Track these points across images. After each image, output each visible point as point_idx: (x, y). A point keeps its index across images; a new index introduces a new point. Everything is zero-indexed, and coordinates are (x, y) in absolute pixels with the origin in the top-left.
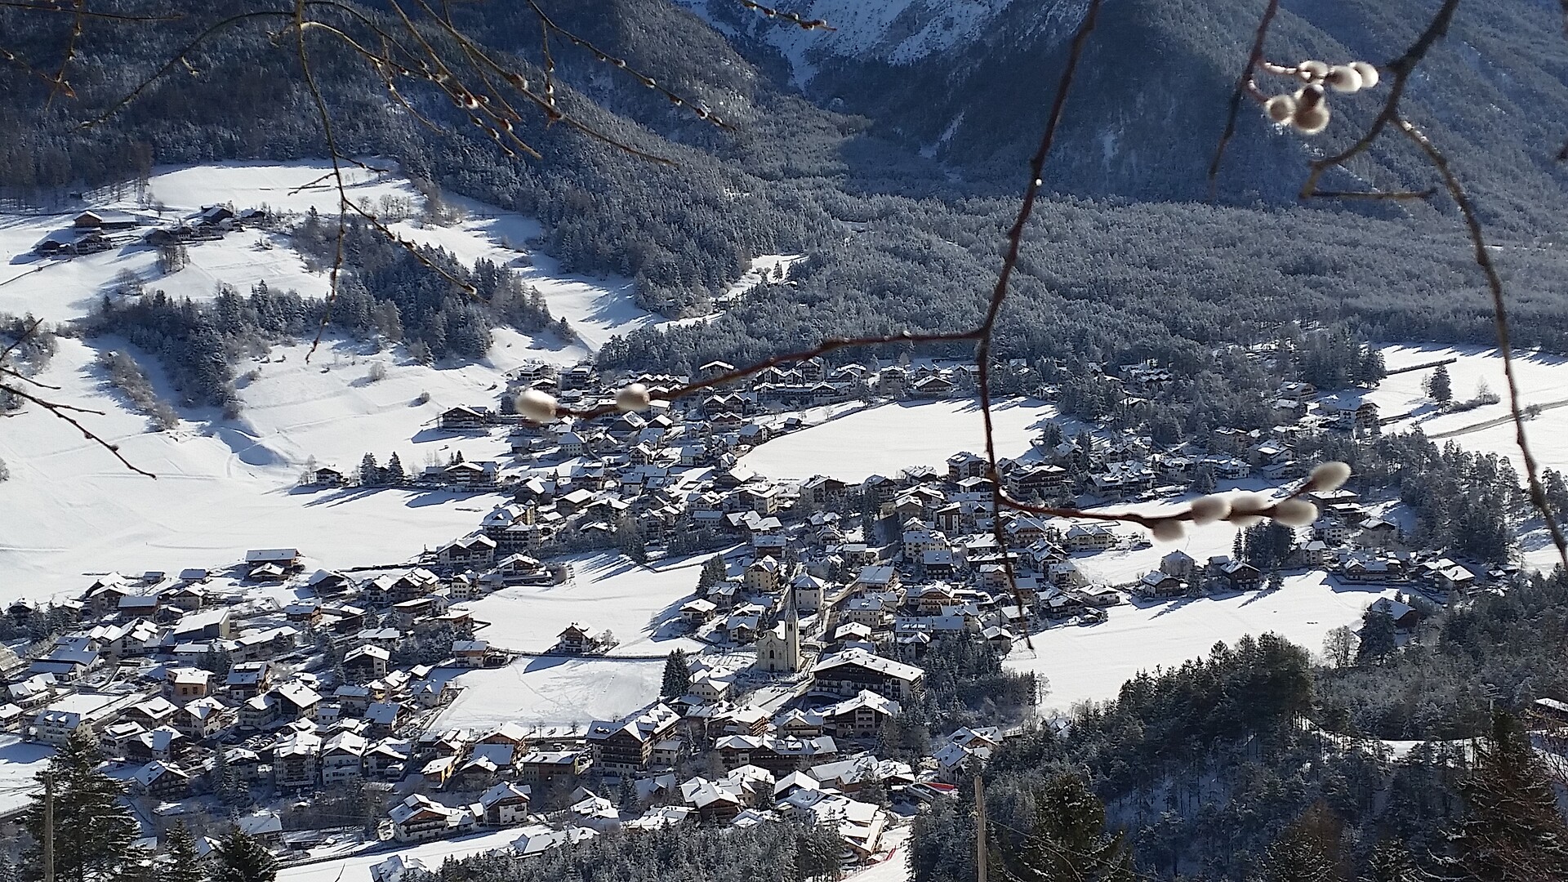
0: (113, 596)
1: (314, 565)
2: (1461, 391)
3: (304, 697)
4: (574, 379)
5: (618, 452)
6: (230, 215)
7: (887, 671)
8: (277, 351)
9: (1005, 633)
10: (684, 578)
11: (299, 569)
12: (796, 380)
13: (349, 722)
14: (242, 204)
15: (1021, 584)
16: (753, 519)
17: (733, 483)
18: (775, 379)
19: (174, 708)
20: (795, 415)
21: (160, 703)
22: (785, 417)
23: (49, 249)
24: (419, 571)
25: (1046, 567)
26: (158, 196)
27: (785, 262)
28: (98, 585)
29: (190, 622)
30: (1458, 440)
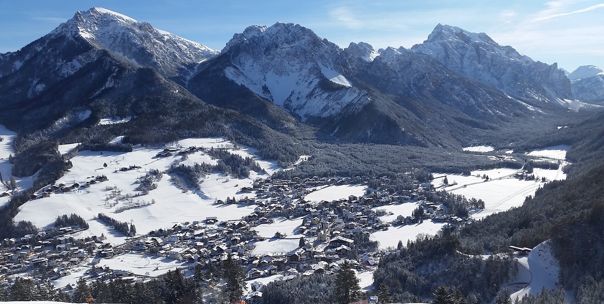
0: (180, 227)
1: (220, 221)
2: (450, 182)
3: (224, 248)
4: (267, 181)
5: (279, 196)
6: (195, 148)
7: (347, 241)
8: (207, 176)
9: (368, 233)
10: (299, 222)
11: (217, 221)
12: (313, 181)
13: (234, 253)
14: (197, 146)
15: (369, 222)
16: (311, 209)
17: (305, 202)
18: (309, 181)
19: (197, 251)
20: (315, 188)
21: (194, 250)
22: (313, 188)
23: (159, 156)
24: (243, 221)
25: (374, 219)
26: (181, 145)
27: (307, 157)
28: (176, 225)
29: (196, 232)
30: (453, 192)
